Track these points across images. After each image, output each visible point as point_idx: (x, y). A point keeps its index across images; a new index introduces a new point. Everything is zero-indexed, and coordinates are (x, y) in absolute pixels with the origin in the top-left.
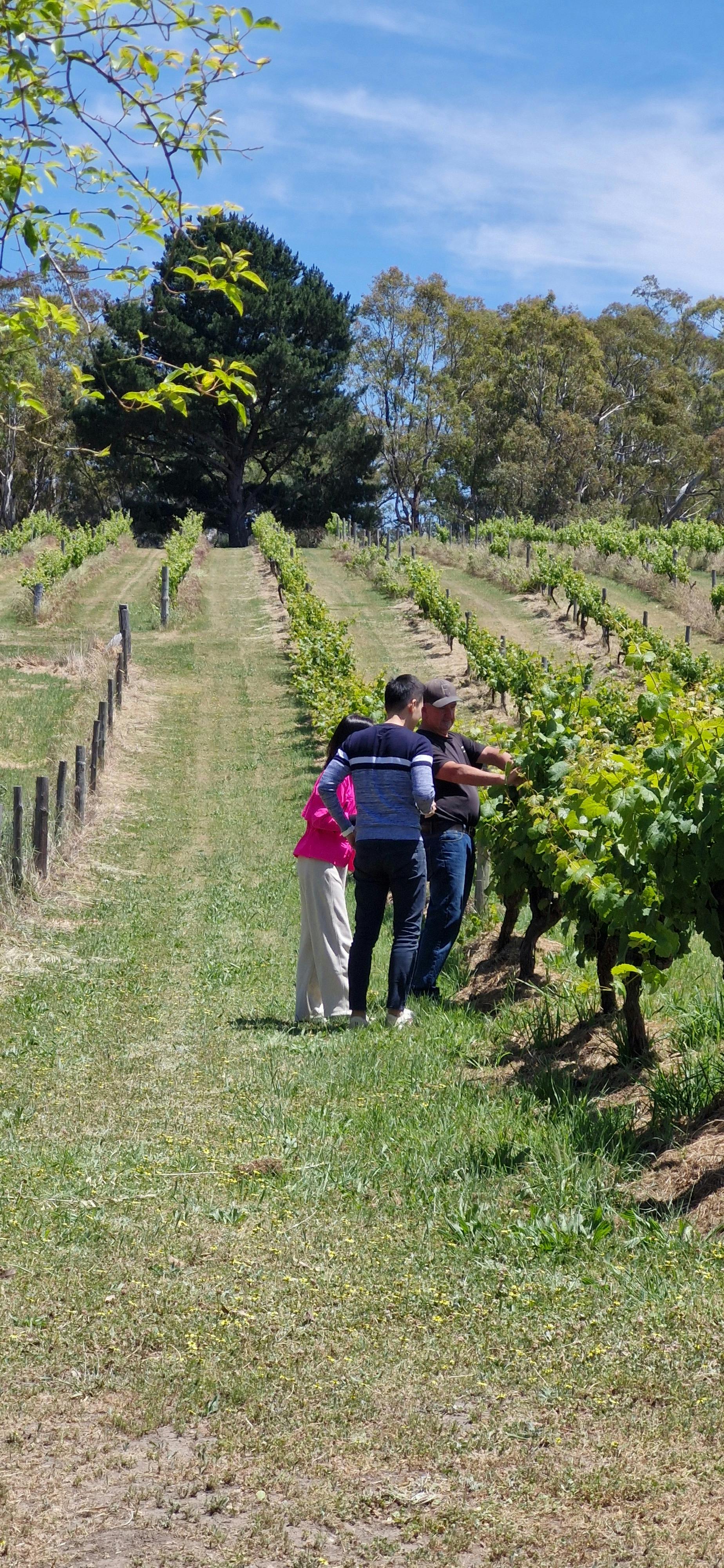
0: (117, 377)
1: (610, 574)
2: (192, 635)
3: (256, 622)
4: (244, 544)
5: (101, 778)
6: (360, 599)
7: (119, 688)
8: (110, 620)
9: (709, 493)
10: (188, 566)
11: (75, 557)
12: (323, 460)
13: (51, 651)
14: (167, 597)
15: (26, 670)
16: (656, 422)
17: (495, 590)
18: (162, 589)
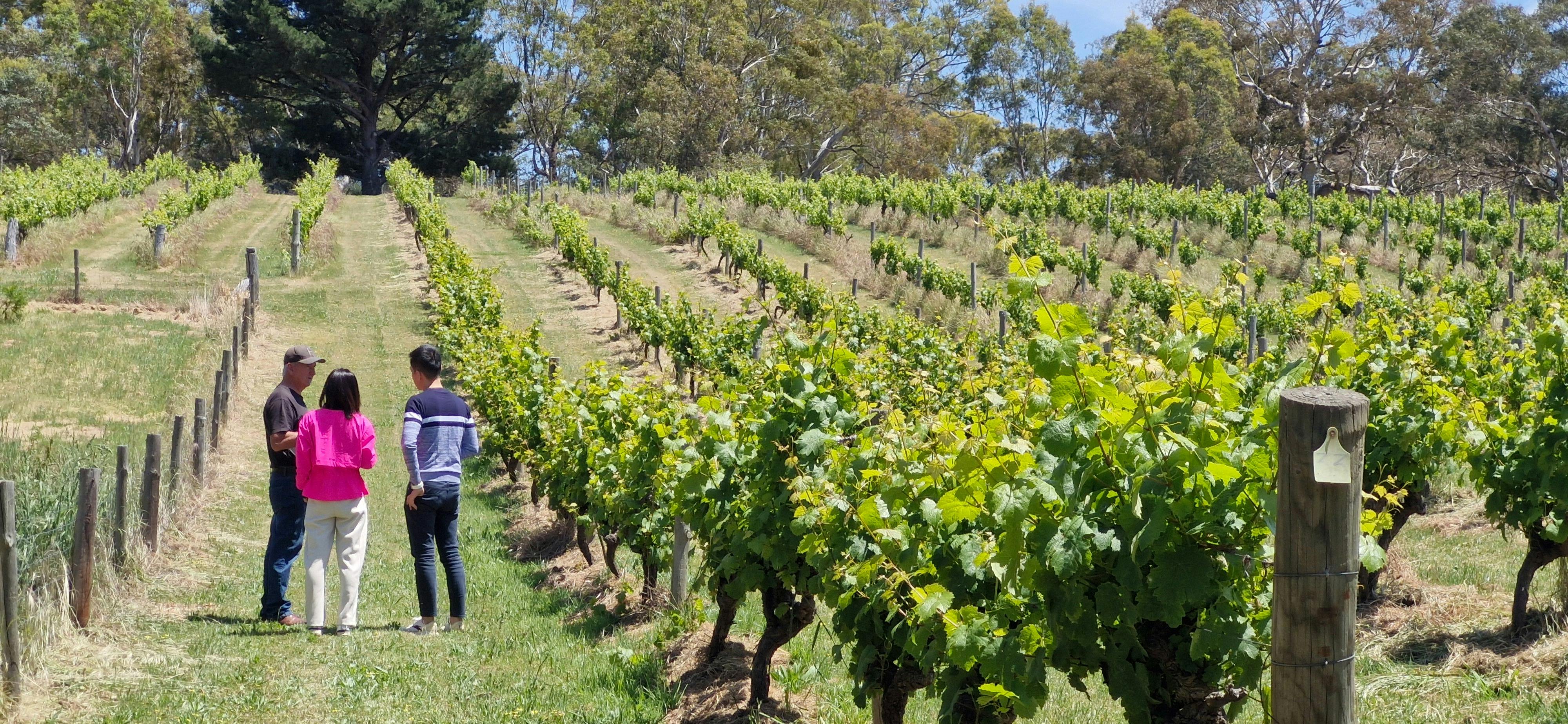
0: (248, 17)
1: (760, 226)
2: (324, 282)
3: (392, 270)
4: (378, 192)
5: (224, 433)
6: (500, 248)
7: (245, 338)
8: (236, 265)
9: (850, 148)
10: (321, 209)
11: (201, 199)
12: (460, 107)
13: (172, 296)
14: (298, 242)
15: (145, 316)
16: (799, 75)
17: (641, 240)
18: (293, 233)
